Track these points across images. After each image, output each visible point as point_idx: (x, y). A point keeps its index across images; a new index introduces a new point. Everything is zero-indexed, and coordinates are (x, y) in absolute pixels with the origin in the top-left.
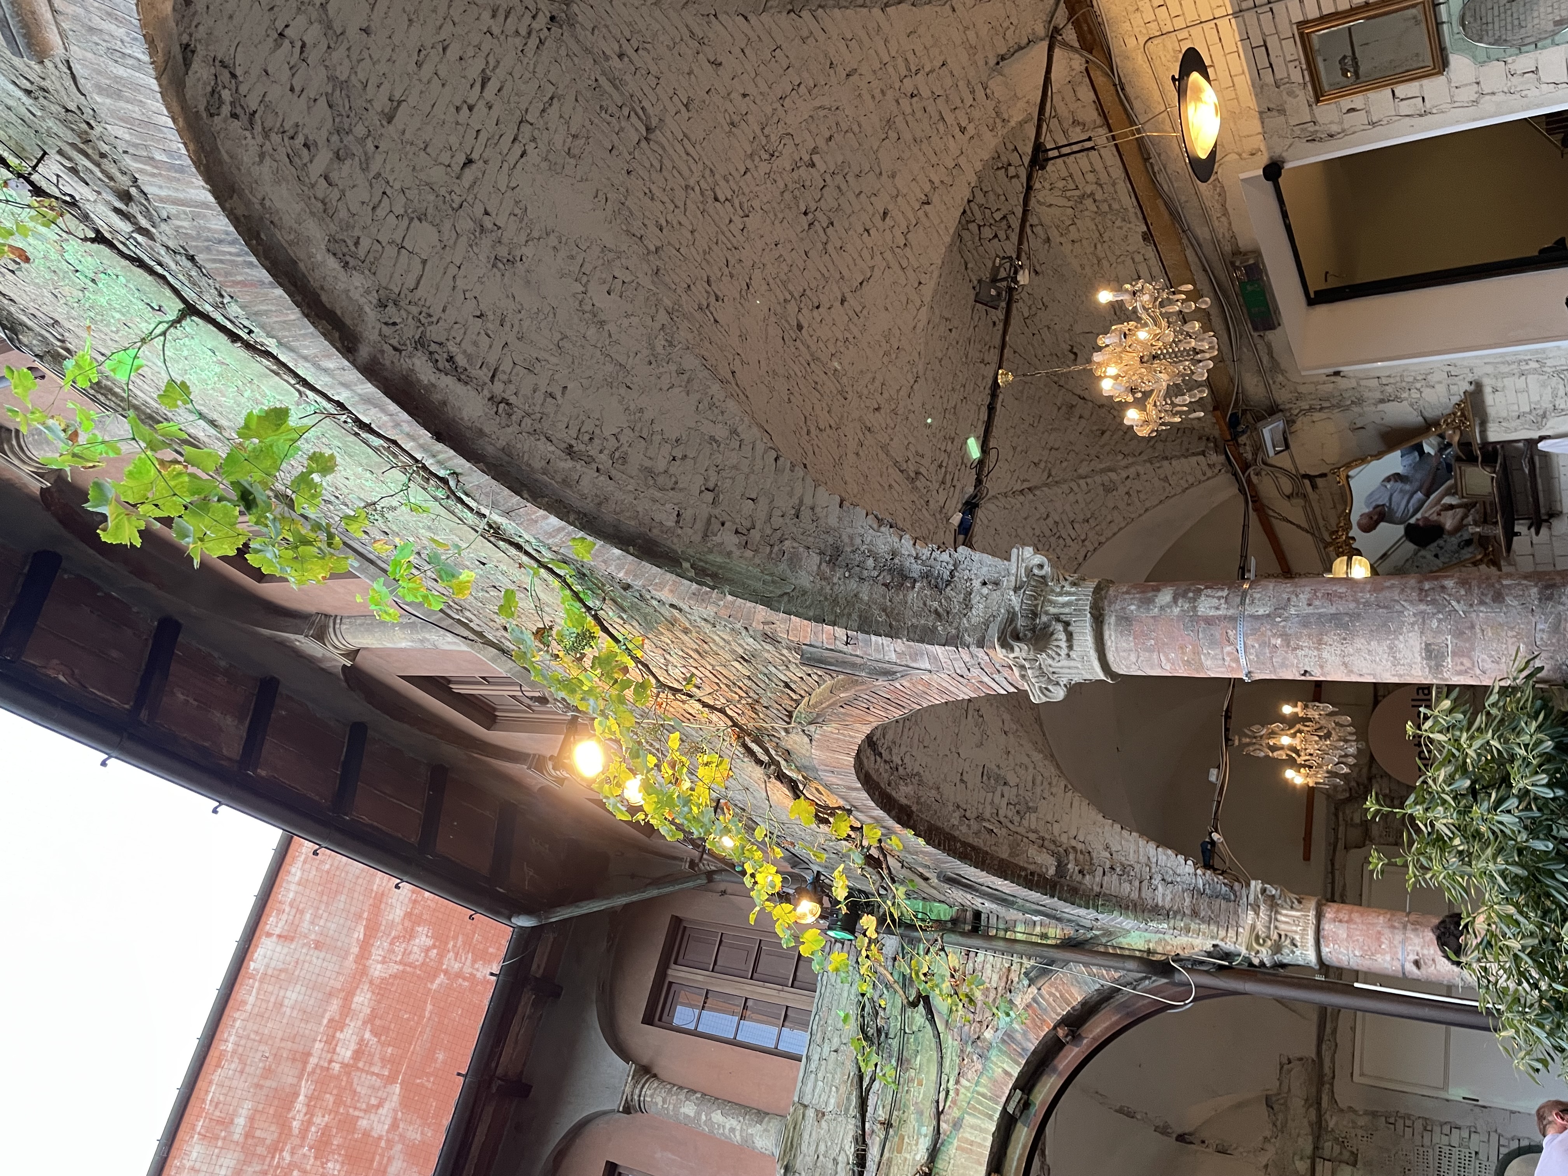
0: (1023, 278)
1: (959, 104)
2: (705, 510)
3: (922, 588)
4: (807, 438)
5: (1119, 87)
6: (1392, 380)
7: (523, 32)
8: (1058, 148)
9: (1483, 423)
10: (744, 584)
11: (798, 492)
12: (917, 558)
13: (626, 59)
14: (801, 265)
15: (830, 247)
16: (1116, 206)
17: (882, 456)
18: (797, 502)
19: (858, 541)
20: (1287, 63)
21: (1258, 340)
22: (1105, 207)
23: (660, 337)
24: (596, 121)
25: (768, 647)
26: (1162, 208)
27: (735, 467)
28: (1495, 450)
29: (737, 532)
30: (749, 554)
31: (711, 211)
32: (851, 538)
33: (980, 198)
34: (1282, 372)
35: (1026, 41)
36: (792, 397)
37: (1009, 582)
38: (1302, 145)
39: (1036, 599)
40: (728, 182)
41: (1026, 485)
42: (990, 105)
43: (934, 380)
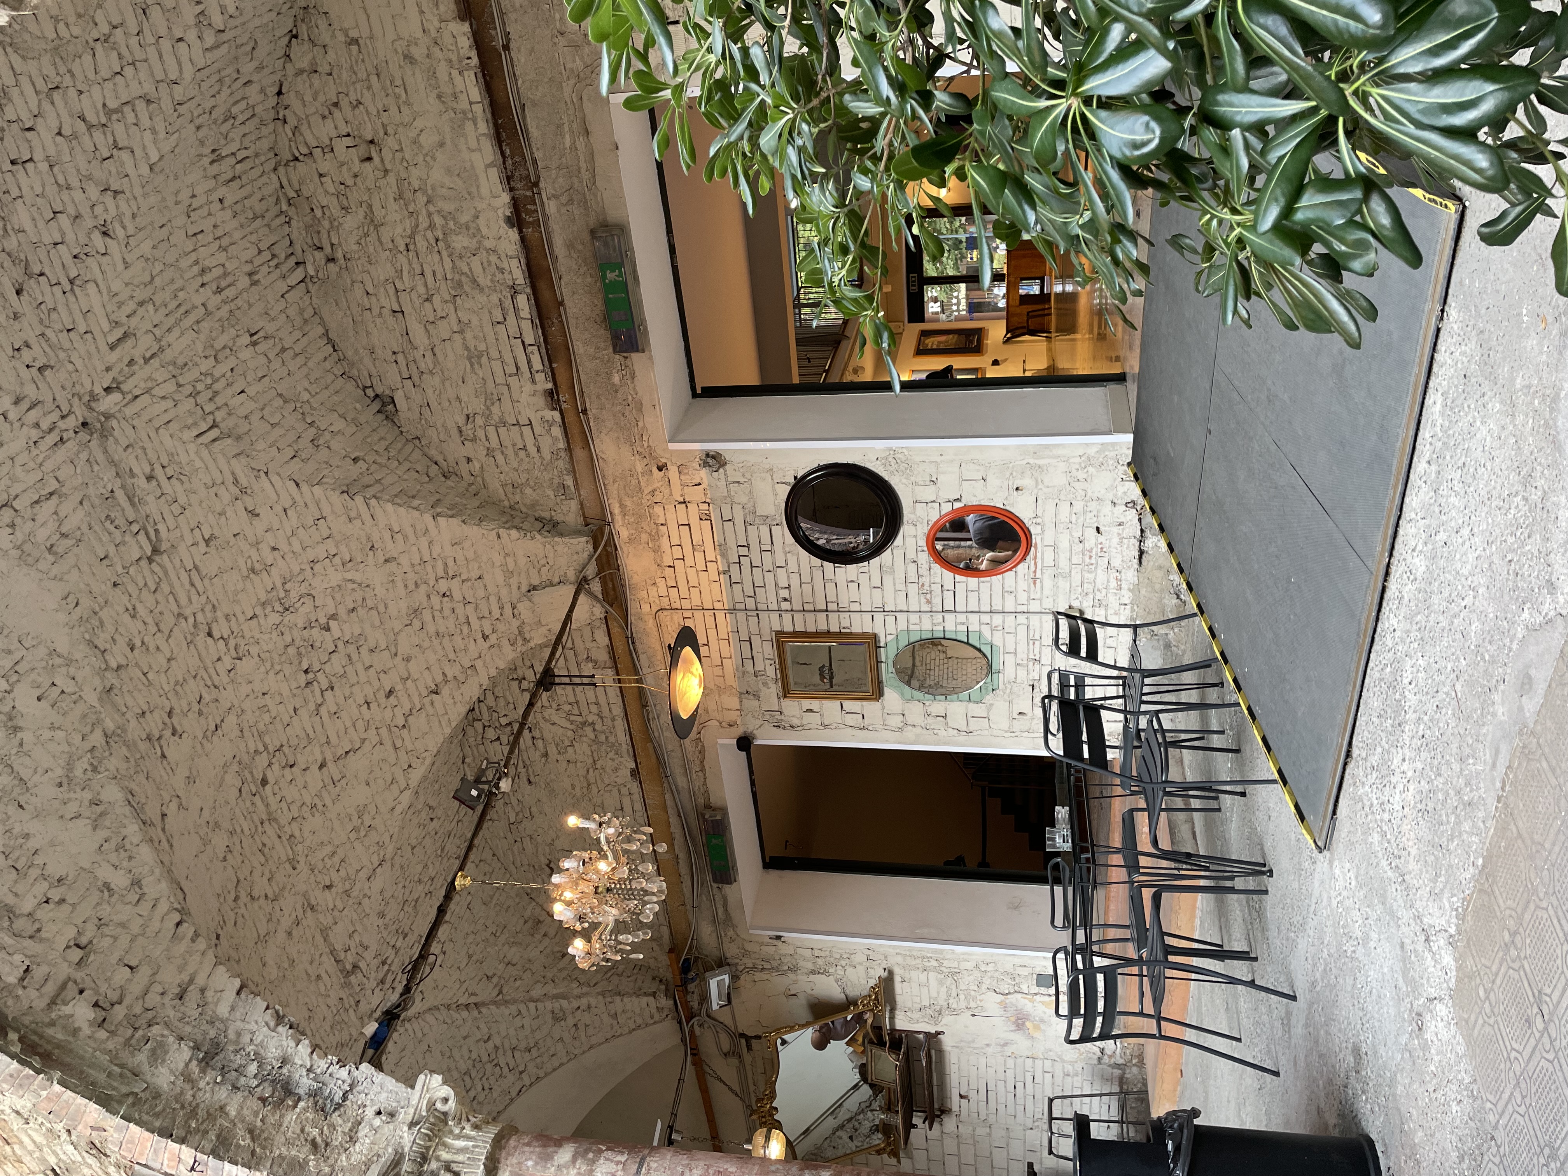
0: (505, 785)
1: (486, 614)
2: (64, 970)
3: (305, 1110)
4: (233, 905)
5: (630, 641)
6: (822, 954)
7: (45, 426)
8: (570, 676)
9: (893, 1010)
10: (82, 1072)
11: (190, 969)
12: (309, 1070)
13: (154, 483)
14: (286, 719)
15: (323, 711)
16: (612, 739)
17: (319, 939)
18: (187, 979)
19: (246, 1039)
20: (764, 659)
21: (716, 891)
22: (602, 738)
23: (85, 759)
24: (96, 528)
25: (91, 1160)
26: (652, 751)
27: (123, 925)
28: (901, 1038)
29: (96, 1005)
30: (102, 1034)
31: (201, 646)
32: (239, 1034)
33: (490, 701)
34: (734, 927)
35: (557, 580)
36: (229, 857)
37: (405, 1115)
38: (768, 727)
39: (430, 1140)
40: (228, 621)
41: (473, 999)
42: (515, 623)
43: (402, 867)
